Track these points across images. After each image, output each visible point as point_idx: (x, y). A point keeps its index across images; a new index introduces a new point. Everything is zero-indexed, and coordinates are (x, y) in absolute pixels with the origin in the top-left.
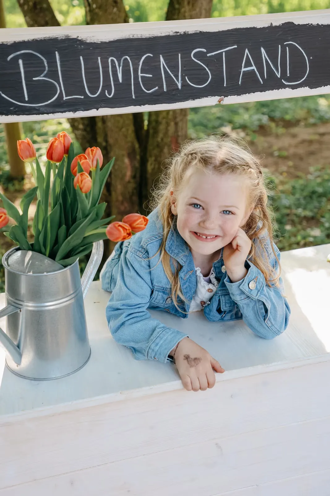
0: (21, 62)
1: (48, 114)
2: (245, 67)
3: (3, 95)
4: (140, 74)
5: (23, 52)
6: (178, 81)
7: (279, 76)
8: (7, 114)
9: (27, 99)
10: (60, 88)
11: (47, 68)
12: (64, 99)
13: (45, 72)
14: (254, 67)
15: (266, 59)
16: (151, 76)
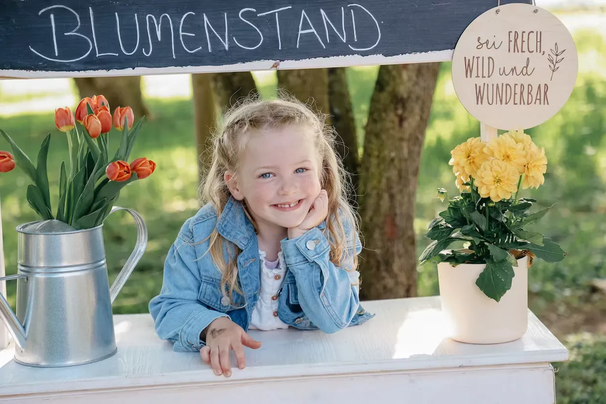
0: (52, 16)
1: (79, 71)
2: (302, 30)
3: (32, 50)
4: (181, 33)
5: (54, 6)
6: (225, 41)
7: (344, 41)
8: (35, 70)
9: (57, 55)
10: (93, 44)
11: (79, 24)
12: (97, 56)
13: (78, 27)
14: (313, 30)
15: (327, 22)
16: (194, 35)
